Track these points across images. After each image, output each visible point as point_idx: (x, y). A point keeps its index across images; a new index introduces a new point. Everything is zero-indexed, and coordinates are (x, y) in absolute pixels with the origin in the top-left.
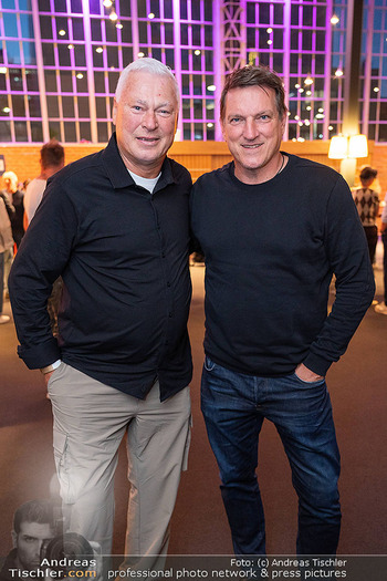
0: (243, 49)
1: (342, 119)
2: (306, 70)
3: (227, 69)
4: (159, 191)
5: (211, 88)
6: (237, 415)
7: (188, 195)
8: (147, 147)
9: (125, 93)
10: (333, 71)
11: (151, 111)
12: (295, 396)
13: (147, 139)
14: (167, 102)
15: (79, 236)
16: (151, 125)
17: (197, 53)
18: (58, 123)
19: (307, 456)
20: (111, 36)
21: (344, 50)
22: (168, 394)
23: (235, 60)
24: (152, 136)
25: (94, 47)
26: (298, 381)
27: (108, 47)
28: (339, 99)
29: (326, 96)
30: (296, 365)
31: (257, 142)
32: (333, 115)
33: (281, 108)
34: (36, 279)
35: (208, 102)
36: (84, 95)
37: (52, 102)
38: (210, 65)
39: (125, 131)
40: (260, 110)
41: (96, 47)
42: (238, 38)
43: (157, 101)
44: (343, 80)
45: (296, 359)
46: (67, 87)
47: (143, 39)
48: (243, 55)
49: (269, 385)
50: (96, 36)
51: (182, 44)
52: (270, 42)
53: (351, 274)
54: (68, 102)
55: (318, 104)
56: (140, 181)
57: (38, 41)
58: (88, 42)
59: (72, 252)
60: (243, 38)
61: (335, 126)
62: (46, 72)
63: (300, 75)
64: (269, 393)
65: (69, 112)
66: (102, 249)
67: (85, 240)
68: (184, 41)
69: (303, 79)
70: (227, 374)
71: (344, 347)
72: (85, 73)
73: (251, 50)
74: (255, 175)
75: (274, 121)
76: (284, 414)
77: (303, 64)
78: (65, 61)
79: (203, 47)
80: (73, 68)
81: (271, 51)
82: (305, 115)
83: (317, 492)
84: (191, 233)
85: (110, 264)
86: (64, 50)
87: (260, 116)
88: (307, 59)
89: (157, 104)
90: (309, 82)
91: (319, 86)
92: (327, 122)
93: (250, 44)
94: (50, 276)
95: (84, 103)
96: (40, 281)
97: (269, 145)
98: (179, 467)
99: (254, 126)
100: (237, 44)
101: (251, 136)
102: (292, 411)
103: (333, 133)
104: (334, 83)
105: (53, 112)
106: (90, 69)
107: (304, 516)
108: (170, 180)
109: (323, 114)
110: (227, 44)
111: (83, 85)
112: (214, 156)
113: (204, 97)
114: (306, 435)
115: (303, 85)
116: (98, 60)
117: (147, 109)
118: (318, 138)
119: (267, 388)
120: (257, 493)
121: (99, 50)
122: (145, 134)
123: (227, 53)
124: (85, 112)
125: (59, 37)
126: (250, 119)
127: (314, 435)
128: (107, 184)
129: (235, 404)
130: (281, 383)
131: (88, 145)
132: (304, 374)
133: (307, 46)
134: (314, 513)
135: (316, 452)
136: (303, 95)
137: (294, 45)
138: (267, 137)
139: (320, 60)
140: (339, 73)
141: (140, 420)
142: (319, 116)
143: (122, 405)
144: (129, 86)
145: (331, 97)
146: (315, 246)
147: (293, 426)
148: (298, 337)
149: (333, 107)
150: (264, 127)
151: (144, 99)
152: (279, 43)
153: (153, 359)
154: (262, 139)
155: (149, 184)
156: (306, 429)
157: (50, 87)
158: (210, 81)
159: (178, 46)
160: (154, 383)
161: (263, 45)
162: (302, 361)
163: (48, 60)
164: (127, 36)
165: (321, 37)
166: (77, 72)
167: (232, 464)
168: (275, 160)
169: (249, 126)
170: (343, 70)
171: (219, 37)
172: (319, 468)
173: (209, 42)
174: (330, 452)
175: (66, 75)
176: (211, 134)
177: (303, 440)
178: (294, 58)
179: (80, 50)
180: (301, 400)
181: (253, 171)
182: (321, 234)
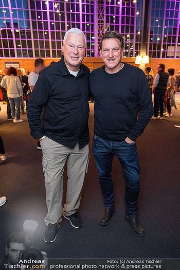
0: (105, 24)
1: (140, 49)
2: (127, 32)
3: (99, 31)
4: (79, 76)
5: (93, 38)
6: (105, 154)
7: (89, 77)
8: (74, 60)
9: (67, 41)
10: (137, 32)
11: (76, 47)
12: (125, 148)
13: (74, 57)
14: (82, 44)
15: (50, 92)
16: (76, 52)
17: (88, 25)
18: (38, 50)
19: (129, 168)
20: (57, 19)
21: (141, 24)
22: (81, 147)
23: (102, 27)
24: (76, 56)
25: (51, 23)
26: (126, 143)
27: (56, 22)
28: (139, 42)
29: (134, 41)
30: (126, 137)
31: (113, 58)
32: (136, 48)
33: (122, 46)
34: (36, 108)
35: (92, 43)
36: (48, 40)
37: (36, 42)
38: (93, 29)
39: (67, 55)
40: (114, 47)
41: (52, 22)
42: (103, 19)
43: (78, 44)
44: (140, 35)
45: (126, 135)
46: (41, 37)
47: (68, 20)
48: (105, 26)
49: (116, 144)
50: (51, 18)
51: (82, 21)
52: (114, 21)
53: (146, 106)
54: (42, 42)
55: (131, 44)
56: (72, 73)
57: (31, 20)
58: (49, 21)
59: (48, 98)
60: (105, 20)
61: (137, 52)
62: (33, 32)
63: (125, 33)
64: (116, 147)
65: (42, 46)
66: (59, 97)
67: (53, 94)
68: (83, 20)
69: (126, 35)
70: (101, 140)
71: (143, 131)
72: (48, 32)
73: (107, 24)
74: (112, 70)
75: (119, 51)
76: (121, 154)
77: (126, 29)
78: (40, 27)
79: (90, 23)
80: (43, 30)
81: (115, 24)
82: (127, 48)
83: (132, 180)
84: (89, 91)
85: (62, 102)
86: (40, 23)
87: (114, 49)
88: (127, 27)
89: (78, 45)
90: (128, 36)
91: (132, 37)
92: (134, 50)
93: (107, 22)
94: (41, 107)
95: (47, 43)
96: (38, 108)
97: (117, 60)
98: (84, 172)
99: (112, 53)
100: (103, 22)
101: (111, 56)
102: (124, 153)
103: (136, 55)
104: (137, 36)
105: (36, 46)
106: (50, 31)
107: (127, 188)
108: (82, 72)
109: (133, 48)
110: (99, 22)
111: (47, 37)
112: (94, 63)
113: (90, 41)
114: (128, 161)
115: (126, 37)
116: (52, 27)
117: (75, 47)
118: (131, 56)
119: (115, 145)
120: (111, 180)
121: (53, 24)
122: (73, 56)
123: (99, 25)
124: (48, 46)
125: (38, 19)
126: (111, 50)
127: (131, 161)
128: (60, 74)
129: (104, 150)
130: (120, 143)
131: (50, 58)
132: (128, 141)
133: (127, 23)
134: (131, 187)
135: (131, 167)
136: (126, 40)
137: (123, 22)
138: (117, 57)
139: (132, 28)
140: (139, 33)
141: (71, 155)
142: (131, 48)
143: (66, 150)
144: (68, 38)
145: (136, 41)
146: (133, 96)
147: (124, 158)
148: (126, 128)
149: (137, 45)
150: (116, 53)
151: (73, 43)
152: (117, 22)
153: (76, 135)
154: (115, 57)
155: (75, 74)
156: (128, 159)
157: (35, 37)
158: (93, 35)
159: (81, 22)
160: (76, 143)
161: (112, 22)
162: (128, 136)
163: (34, 27)
164: (63, 19)
165: (133, 19)
166: (45, 32)
167: (103, 171)
168: (119, 65)
169: (111, 52)
170: (141, 32)
171: (96, 19)
172: (132, 172)
173: (93, 21)
174: (136, 167)
175: (41, 33)
176: (93, 55)
177: (127, 163)
178: (123, 27)
179: (46, 23)
180: (127, 149)
181: (112, 69)
182: (135, 92)
